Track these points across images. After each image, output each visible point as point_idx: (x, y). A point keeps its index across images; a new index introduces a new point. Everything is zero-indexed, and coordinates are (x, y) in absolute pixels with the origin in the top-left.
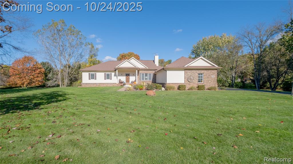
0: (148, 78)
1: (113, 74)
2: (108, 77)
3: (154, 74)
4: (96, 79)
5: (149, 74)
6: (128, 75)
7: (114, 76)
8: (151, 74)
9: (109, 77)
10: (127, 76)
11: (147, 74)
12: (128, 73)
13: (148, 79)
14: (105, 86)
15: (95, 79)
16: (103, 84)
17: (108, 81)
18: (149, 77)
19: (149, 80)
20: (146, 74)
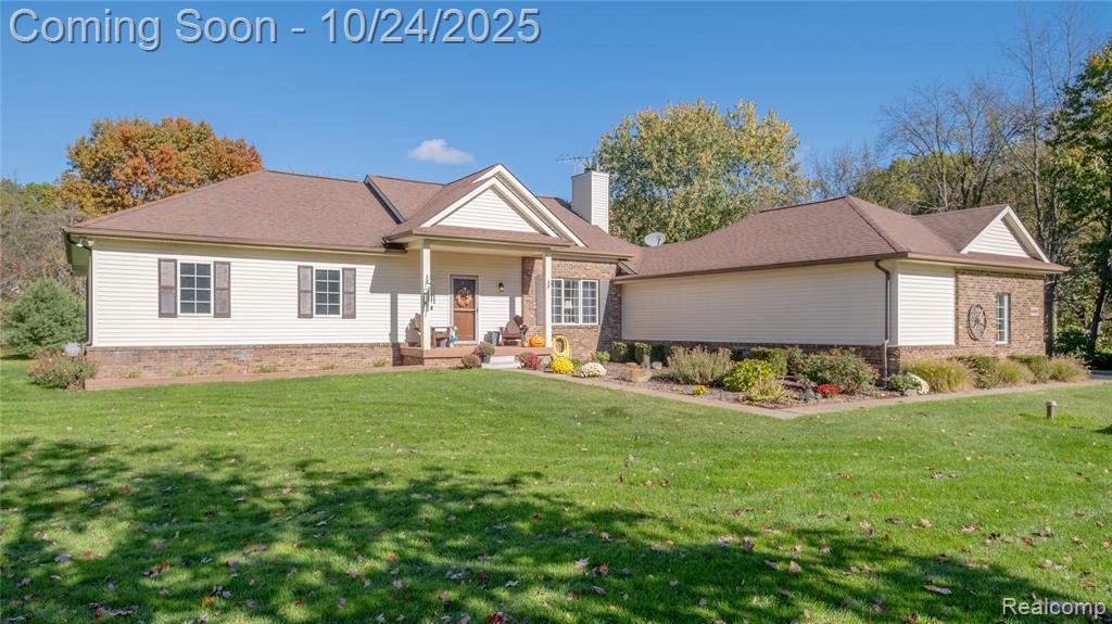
0: (581, 307)
1: (365, 273)
2: (328, 296)
3: (611, 281)
4: (224, 312)
5: (585, 284)
6: (465, 287)
7: (373, 290)
8: (593, 285)
9: (335, 298)
10: (463, 296)
11: (575, 284)
12: (465, 271)
13: (581, 316)
14: (313, 368)
15: (216, 315)
16: (292, 350)
17: (327, 330)
18: (585, 302)
19: (585, 320)
20: (567, 285)
